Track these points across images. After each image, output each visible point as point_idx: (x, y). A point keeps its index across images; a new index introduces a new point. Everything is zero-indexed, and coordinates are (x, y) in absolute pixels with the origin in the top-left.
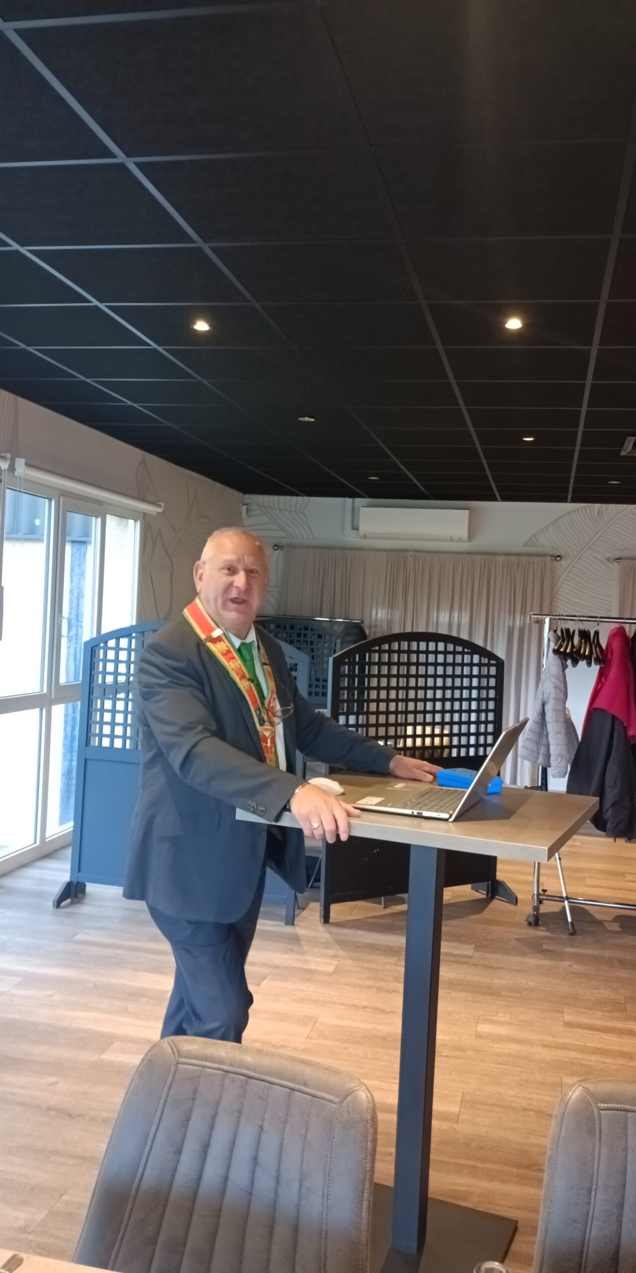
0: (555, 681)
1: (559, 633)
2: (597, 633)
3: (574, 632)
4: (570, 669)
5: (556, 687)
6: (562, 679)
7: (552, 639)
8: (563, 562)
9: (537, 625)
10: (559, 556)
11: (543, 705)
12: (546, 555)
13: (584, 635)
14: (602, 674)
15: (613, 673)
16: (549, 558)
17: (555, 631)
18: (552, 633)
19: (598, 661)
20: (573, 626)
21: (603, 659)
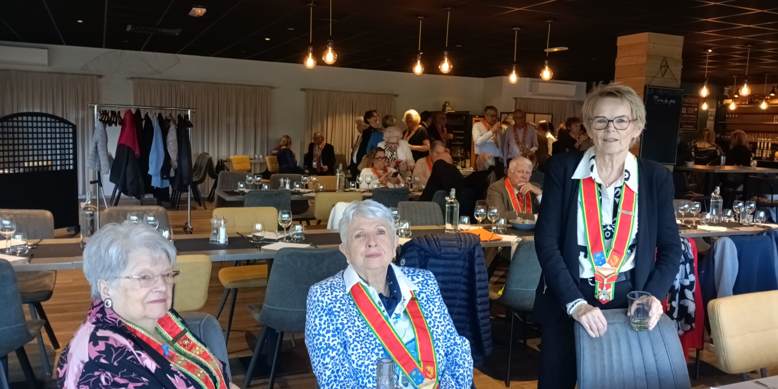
0: (101, 133)
1: (102, 112)
2: (119, 112)
3: (108, 112)
4: (108, 128)
5: (102, 136)
6: (104, 132)
7: (99, 115)
8: (103, 79)
9: (91, 109)
10: (101, 76)
11: (96, 144)
12: (93, 75)
13: (113, 113)
14: (123, 130)
15: (127, 129)
16: (95, 77)
17: (100, 111)
18: (98, 112)
19: (120, 124)
20: (108, 109)
21: (122, 123)
